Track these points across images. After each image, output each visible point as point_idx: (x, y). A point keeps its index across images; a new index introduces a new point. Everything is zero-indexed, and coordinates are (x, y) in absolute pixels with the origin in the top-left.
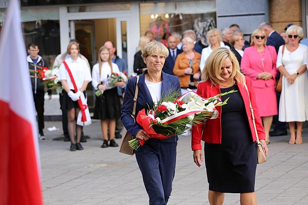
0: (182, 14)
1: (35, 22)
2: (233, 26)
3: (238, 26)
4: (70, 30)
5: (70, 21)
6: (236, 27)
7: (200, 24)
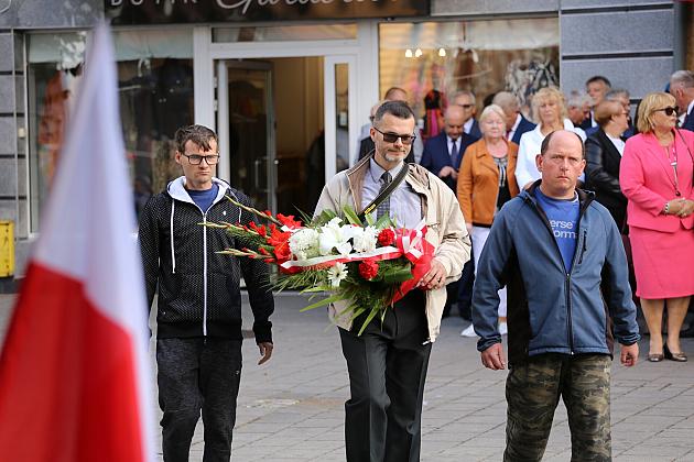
0: (477, 50)
1: (137, 61)
2: (595, 79)
3: (606, 81)
4: (217, 82)
5: (216, 61)
6: (603, 83)
7: (520, 74)
